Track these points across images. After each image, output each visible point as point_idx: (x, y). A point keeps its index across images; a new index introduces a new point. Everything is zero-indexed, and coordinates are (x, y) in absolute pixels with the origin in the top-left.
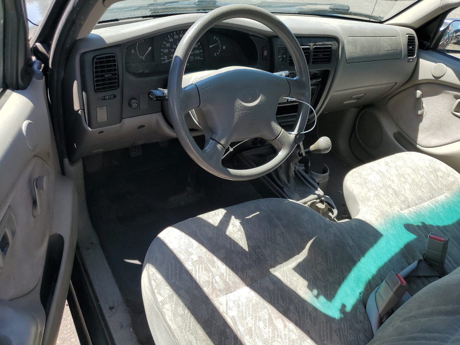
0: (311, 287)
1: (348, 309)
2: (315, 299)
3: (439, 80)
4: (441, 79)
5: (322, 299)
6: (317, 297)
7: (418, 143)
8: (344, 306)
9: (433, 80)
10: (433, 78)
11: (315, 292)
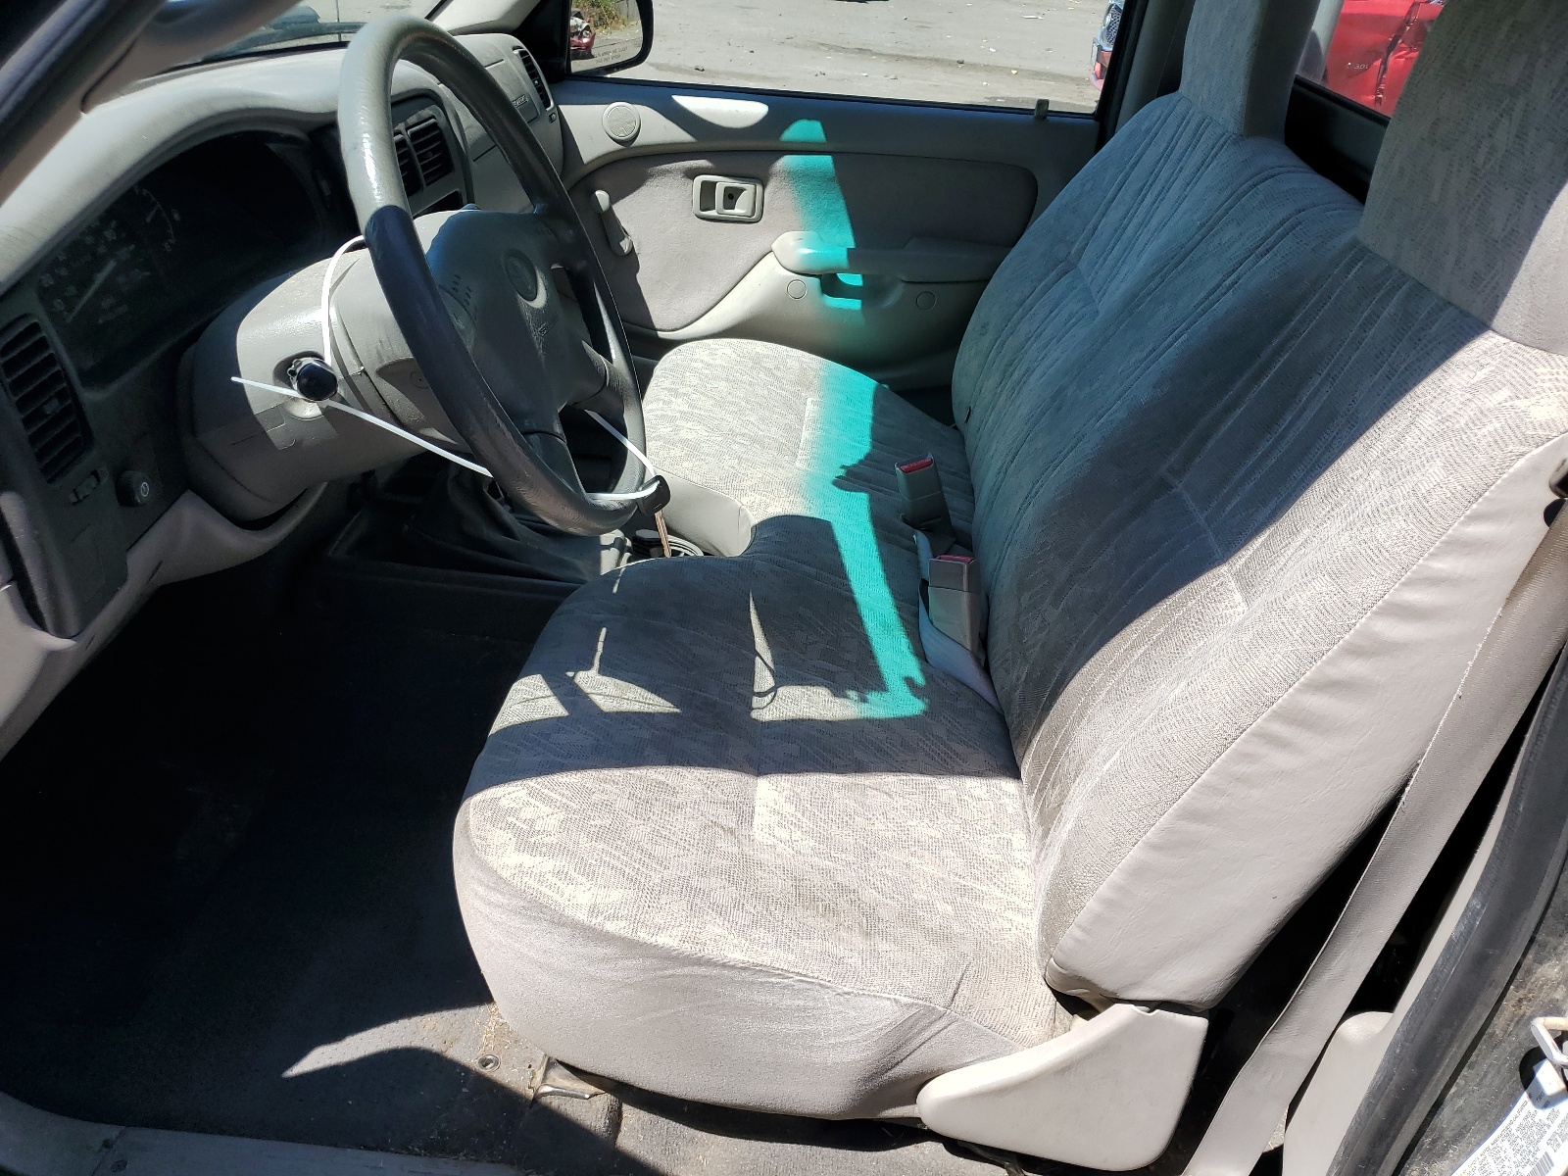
0: (838, 691)
1: (920, 679)
2: (864, 706)
3: (635, 147)
4: (638, 141)
5: (873, 696)
6: (864, 700)
7: (657, 326)
8: (909, 682)
9: (621, 150)
10: (619, 147)
11: (852, 694)
